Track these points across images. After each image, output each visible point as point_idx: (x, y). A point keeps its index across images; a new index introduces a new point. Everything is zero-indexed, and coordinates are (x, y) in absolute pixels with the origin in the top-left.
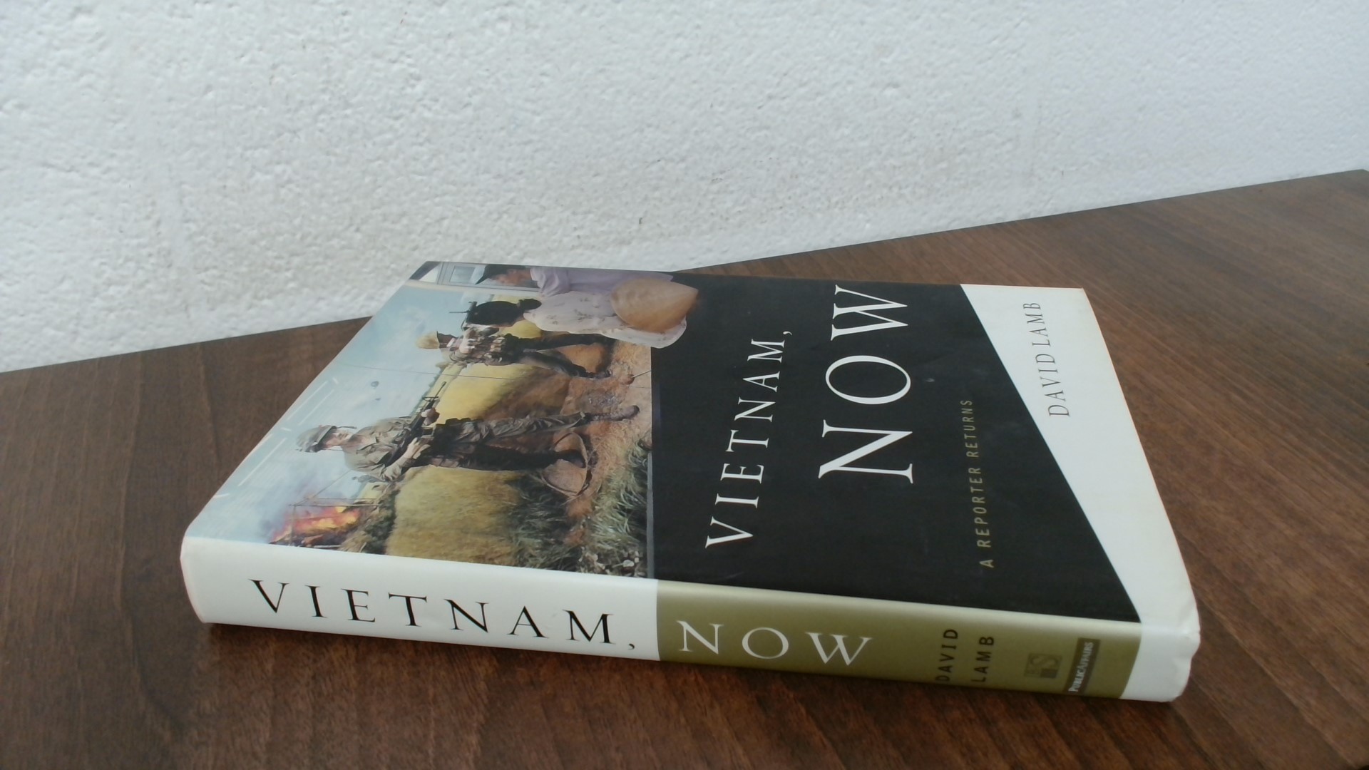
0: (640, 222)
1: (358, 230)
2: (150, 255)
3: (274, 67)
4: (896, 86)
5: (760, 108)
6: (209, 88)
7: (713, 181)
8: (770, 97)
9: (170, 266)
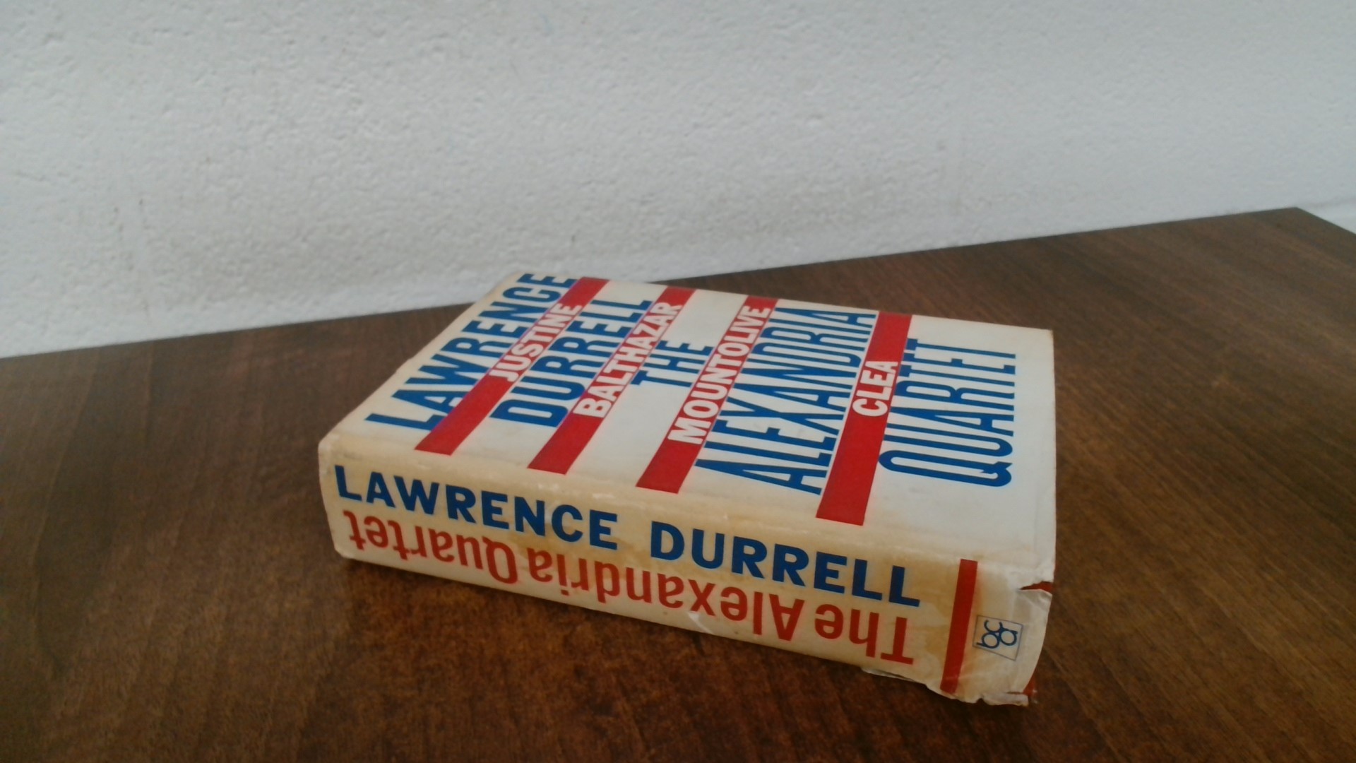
0: (573, 239)
1: (304, 240)
2: (113, 258)
3: (227, 90)
4: (819, 117)
5: (686, 135)
6: (167, 108)
7: (643, 203)
8: (696, 126)
9: (131, 268)
